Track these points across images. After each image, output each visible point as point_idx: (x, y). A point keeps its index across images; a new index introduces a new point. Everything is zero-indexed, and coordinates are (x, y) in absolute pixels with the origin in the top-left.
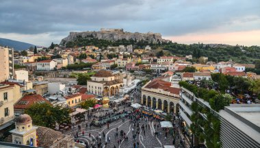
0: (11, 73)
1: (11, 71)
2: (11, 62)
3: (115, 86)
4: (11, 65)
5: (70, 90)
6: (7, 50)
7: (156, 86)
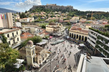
0: (14, 24)
1: (14, 22)
2: (13, 19)
3: (58, 29)
4: (13, 20)
5: (40, 30)
6: (11, 13)
7: (75, 29)
